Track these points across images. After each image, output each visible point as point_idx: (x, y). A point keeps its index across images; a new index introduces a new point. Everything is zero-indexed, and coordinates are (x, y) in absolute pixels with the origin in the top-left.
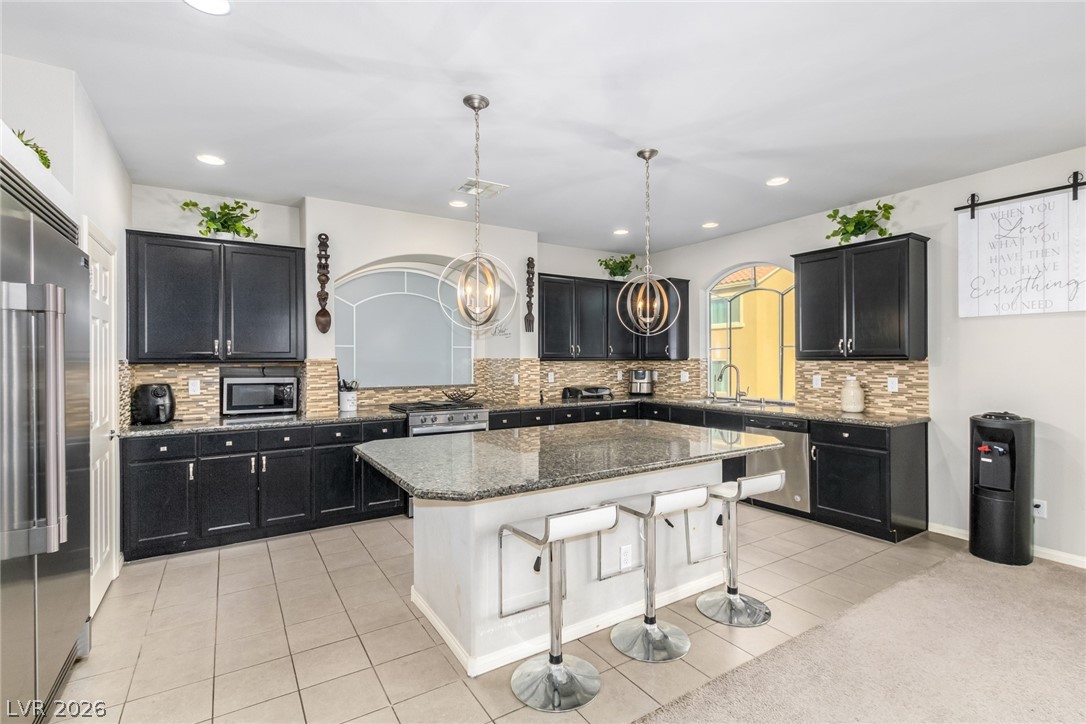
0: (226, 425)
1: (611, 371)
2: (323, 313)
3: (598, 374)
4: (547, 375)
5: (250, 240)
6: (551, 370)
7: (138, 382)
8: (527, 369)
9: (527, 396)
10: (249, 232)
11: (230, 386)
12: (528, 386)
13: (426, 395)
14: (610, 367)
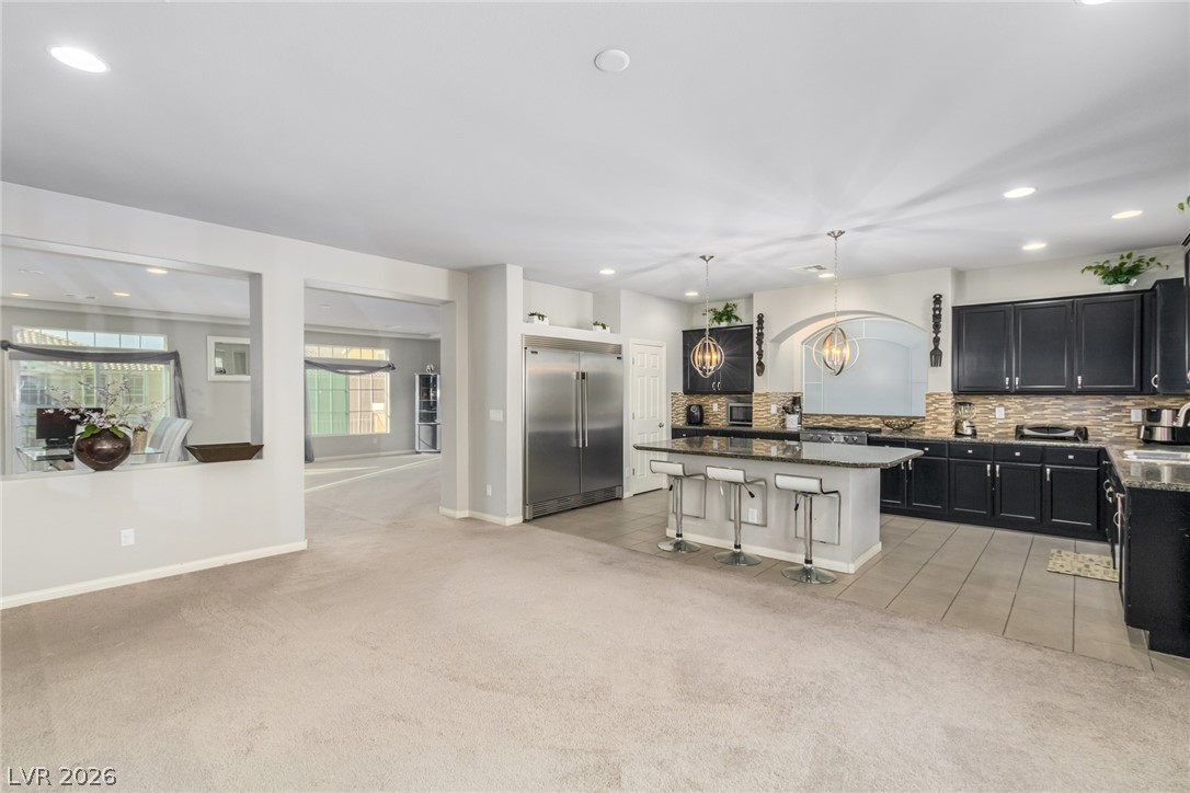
0: (731, 428)
1: (1118, 408)
2: (760, 364)
3: (1088, 412)
4: (994, 410)
5: (739, 323)
6: (1001, 405)
7: (689, 403)
8: (934, 402)
9: (934, 428)
10: (737, 318)
11: (731, 408)
12: (935, 419)
13: (876, 423)
14: (1114, 403)
